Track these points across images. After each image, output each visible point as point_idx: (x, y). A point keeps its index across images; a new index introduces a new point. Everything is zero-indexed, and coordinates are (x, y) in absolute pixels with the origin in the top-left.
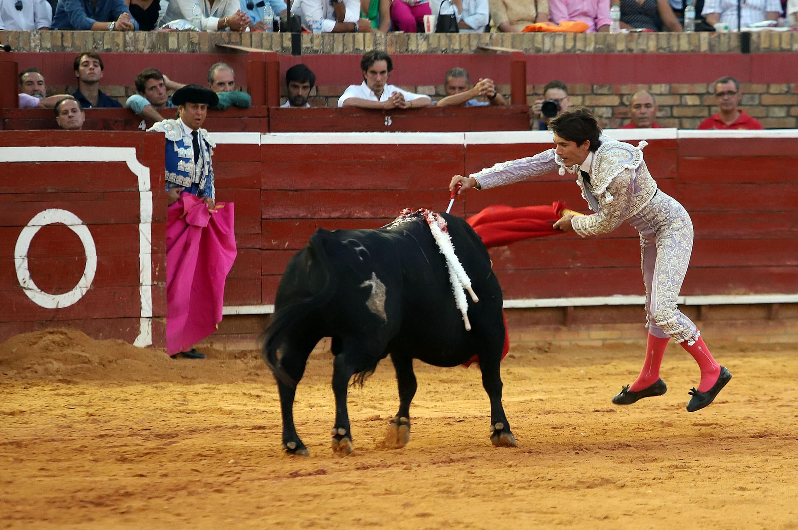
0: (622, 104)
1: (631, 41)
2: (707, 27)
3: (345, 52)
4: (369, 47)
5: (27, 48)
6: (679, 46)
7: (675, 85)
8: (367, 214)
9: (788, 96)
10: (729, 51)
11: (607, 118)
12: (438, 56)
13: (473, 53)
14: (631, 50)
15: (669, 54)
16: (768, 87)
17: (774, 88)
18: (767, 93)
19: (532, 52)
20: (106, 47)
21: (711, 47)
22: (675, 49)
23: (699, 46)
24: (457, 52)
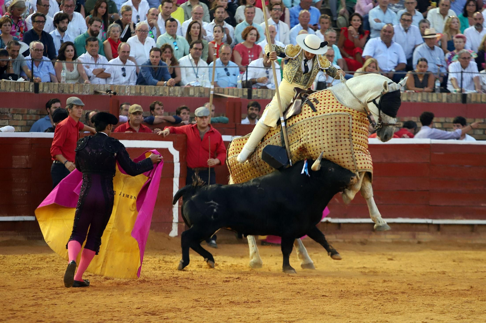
5: (124, 93)
20: (160, 94)
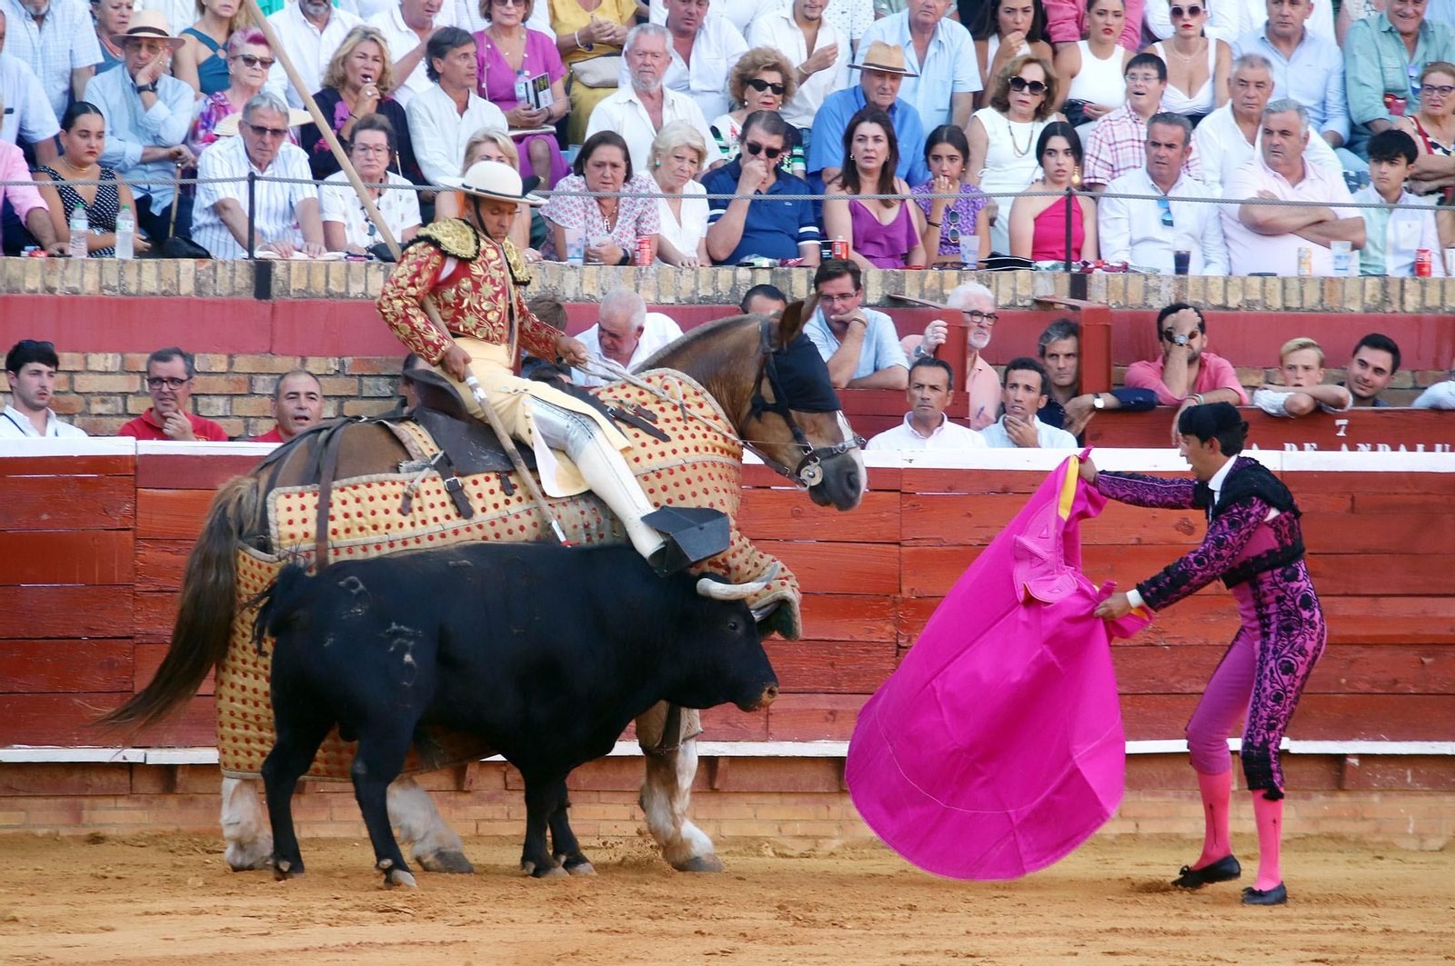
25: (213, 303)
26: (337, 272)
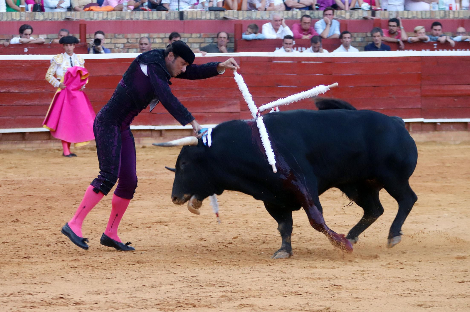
0: (128, 42)
1: (132, 15)
2: (164, 9)
3: (8, 20)
4: (18, 18)
6: (153, 17)
7: (151, 34)
8: (17, 91)
9: (200, 39)
10: (175, 19)
11: (121, 48)
12: (47, 22)
13: (63, 20)
14: (132, 19)
15: (148, 20)
16: (191, 35)
17: (194, 35)
18: (191, 37)
19: (89, 20)
21: (167, 18)
22: (151, 18)
23: (161, 17)
24: (56, 20)
25: (170, 21)
26: (199, 13)
